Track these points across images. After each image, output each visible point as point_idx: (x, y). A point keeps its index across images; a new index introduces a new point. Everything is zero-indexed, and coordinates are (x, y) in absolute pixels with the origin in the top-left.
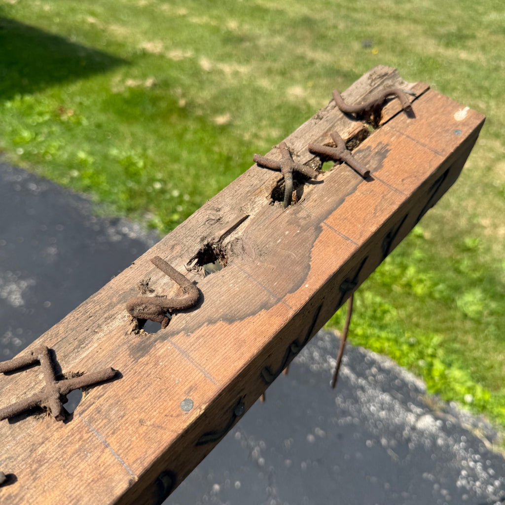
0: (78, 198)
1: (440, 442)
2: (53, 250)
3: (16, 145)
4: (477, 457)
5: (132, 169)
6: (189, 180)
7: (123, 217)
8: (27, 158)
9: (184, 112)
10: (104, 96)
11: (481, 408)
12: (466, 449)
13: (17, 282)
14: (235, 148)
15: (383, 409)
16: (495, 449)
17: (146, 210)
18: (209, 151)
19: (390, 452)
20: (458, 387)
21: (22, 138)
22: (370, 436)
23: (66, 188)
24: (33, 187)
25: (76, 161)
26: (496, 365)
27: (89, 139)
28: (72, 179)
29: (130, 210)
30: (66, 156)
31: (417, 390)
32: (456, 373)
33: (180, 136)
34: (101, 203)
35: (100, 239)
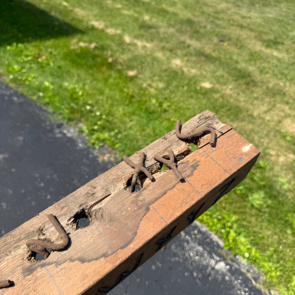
0: (41, 109)
1: (227, 278)
2: (21, 138)
3: (9, 72)
5: (75, 96)
6: (107, 106)
7: (65, 124)
8: (15, 81)
9: (111, 66)
10: (65, 50)
11: (253, 261)
12: (241, 284)
14: (137, 91)
15: (197, 255)
16: (258, 286)
17: (80, 121)
18: (121, 91)
20: (242, 248)
21: (14, 69)
22: (188, 270)
23: (34, 102)
24: (15, 99)
25: (43, 87)
26: (266, 237)
27: (52, 75)
28: (39, 97)
29: (70, 120)
30: (37, 83)
32: (242, 239)
33: (106, 80)
34: (53, 113)
35: (50, 135)
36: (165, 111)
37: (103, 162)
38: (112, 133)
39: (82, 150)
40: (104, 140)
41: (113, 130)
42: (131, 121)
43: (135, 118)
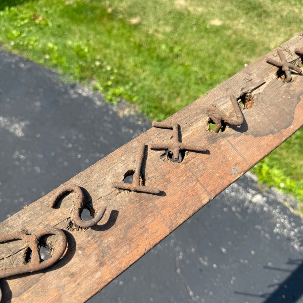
0: (50, 72)
1: (265, 209)
2: (38, 104)
3: (9, 39)
4: (285, 216)
5: (81, 53)
6: (116, 59)
7: (78, 83)
8: (17, 47)
9: (112, 16)
10: (61, 7)
11: (289, 190)
12: (280, 213)
13: (18, 123)
14: (144, 39)
15: (233, 191)
16: (295, 212)
17: (92, 79)
18: (128, 41)
19: (237, 214)
20: (276, 179)
21: (12, 35)
22: (226, 206)
23: (42, 66)
24: (22, 65)
25: (47, 49)
26: (298, 167)
27: (54, 35)
28: (45, 60)
29: (82, 79)
30: (40, 46)
31: (252, 181)
32: (275, 171)
33: (109, 32)
34: (64, 75)
35: (66, 97)
36: (177, 56)
37: (124, 116)
38: (127, 87)
39: (101, 108)
40: (120, 95)
41: (127, 83)
42: (144, 71)
43: (147, 67)
